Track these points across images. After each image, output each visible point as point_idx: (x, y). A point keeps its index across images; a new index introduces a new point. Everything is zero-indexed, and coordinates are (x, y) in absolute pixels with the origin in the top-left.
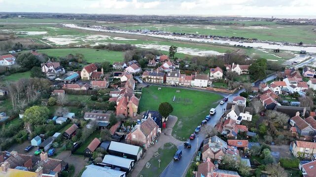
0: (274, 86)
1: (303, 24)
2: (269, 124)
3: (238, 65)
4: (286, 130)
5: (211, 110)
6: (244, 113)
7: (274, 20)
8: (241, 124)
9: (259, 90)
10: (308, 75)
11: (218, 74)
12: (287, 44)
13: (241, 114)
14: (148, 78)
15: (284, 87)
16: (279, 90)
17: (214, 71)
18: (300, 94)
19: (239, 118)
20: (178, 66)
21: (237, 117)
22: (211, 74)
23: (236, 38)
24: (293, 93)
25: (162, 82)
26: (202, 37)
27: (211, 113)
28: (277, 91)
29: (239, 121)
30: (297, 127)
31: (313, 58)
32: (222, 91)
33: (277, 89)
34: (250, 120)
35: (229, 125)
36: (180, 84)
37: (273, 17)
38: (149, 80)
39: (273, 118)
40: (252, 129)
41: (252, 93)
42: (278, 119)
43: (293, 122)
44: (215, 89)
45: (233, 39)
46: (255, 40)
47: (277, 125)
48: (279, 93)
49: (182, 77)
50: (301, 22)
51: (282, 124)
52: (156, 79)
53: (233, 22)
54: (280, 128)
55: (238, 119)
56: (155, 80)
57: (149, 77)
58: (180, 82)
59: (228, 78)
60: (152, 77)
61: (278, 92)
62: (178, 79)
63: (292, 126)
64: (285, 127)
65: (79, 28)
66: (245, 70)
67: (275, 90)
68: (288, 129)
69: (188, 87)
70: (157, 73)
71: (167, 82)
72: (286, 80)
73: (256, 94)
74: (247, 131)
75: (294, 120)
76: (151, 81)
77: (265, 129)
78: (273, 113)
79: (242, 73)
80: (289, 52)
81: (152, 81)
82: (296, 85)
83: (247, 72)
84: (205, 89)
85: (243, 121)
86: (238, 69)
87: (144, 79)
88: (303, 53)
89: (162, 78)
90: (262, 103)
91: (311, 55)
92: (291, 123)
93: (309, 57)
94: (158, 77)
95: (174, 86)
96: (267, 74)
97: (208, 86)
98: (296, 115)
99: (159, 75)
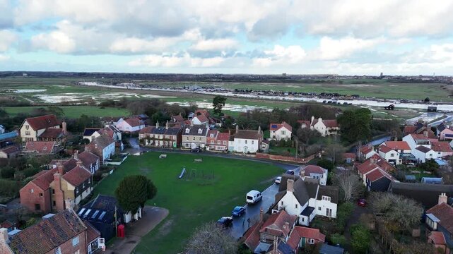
0: (386, 150)
1: (426, 82)
2: (377, 225)
3: (320, 120)
4: (418, 238)
5: (248, 195)
6: (319, 198)
7: (384, 77)
8: (310, 225)
9: (357, 158)
10: (447, 135)
11: (283, 133)
12: (405, 102)
13: (312, 202)
14: (149, 139)
15: (405, 151)
16: (397, 157)
17: (276, 128)
18: (441, 163)
19: (308, 211)
20: (220, 125)
21: (301, 209)
22: (272, 134)
23: (328, 95)
24: (424, 161)
25: (175, 146)
26: (276, 94)
27: (248, 201)
28: (392, 158)
29: (306, 218)
30: (446, 231)
31: (449, 116)
32: (286, 159)
33: (392, 155)
34: (334, 215)
35: (274, 227)
36: (208, 149)
37: (382, 74)
38: (152, 141)
39: (384, 211)
40: (334, 238)
41: (344, 163)
42: (398, 212)
43: (433, 220)
44: (272, 157)
45: (322, 95)
46: (357, 97)
47: (395, 228)
48: (398, 163)
49: (212, 135)
50: (423, 79)
51: (407, 224)
52: (164, 139)
53: (326, 80)
54: (403, 234)
55: (302, 214)
56: (161, 143)
57: (151, 135)
58: (207, 145)
59: (300, 140)
60: (156, 136)
61: (394, 161)
62: (204, 139)
63: (431, 229)
64: (416, 232)
65: (100, 85)
66: (334, 128)
67: (388, 156)
68: (423, 238)
69: (223, 153)
70: (167, 128)
71: (184, 144)
72: (408, 139)
73: (351, 164)
74: (321, 243)
75: (435, 215)
76: (154, 143)
77: (364, 237)
78: (386, 199)
79: (329, 133)
80: (410, 110)
81: (157, 144)
82: (429, 146)
83: (338, 131)
84: (253, 156)
85: (317, 217)
86: (321, 126)
87: (142, 141)
88: (432, 111)
89: (175, 137)
90: (361, 180)
91: (445, 113)
92: (428, 221)
93: (442, 116)
94: (167, 137)
95: (195, 151)
96: (374, 135)
97: (260, 151)
98: (440, 203)
99: (169, 132)
